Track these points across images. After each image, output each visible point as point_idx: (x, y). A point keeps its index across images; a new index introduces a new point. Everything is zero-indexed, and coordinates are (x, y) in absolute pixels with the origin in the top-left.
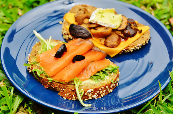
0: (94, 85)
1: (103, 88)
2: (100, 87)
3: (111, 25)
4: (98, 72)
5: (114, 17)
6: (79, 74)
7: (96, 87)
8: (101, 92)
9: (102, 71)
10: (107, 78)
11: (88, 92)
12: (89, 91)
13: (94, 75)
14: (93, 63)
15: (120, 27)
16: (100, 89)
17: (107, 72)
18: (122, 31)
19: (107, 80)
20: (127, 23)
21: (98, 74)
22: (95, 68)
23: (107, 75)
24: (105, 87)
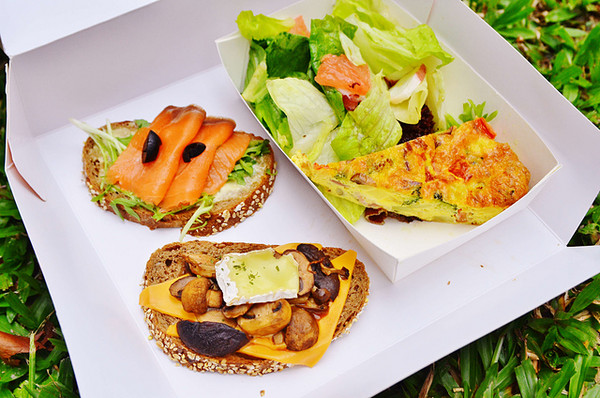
0: (242, 192)
1: (258, 192)
2: (254, 193)
3: (284, 293)
4: (238, 163)
5: (277, 268)
6: (206, 181)
7: (246, 196)
8: (258, 200)
9: (243, 159)
10: (258, 170)
11: (236, 210)
12: (238, 208)
13: (233, 172)
14: (221, 150)
15: (301, 288)
16: (255, 197)
17: (252, 156)
18: (310, 295)
19: (258, 173)
20: (310, 269)
21: (238, 167)
22: (229, 159)
23: (254, 163)
24: (261, 189)
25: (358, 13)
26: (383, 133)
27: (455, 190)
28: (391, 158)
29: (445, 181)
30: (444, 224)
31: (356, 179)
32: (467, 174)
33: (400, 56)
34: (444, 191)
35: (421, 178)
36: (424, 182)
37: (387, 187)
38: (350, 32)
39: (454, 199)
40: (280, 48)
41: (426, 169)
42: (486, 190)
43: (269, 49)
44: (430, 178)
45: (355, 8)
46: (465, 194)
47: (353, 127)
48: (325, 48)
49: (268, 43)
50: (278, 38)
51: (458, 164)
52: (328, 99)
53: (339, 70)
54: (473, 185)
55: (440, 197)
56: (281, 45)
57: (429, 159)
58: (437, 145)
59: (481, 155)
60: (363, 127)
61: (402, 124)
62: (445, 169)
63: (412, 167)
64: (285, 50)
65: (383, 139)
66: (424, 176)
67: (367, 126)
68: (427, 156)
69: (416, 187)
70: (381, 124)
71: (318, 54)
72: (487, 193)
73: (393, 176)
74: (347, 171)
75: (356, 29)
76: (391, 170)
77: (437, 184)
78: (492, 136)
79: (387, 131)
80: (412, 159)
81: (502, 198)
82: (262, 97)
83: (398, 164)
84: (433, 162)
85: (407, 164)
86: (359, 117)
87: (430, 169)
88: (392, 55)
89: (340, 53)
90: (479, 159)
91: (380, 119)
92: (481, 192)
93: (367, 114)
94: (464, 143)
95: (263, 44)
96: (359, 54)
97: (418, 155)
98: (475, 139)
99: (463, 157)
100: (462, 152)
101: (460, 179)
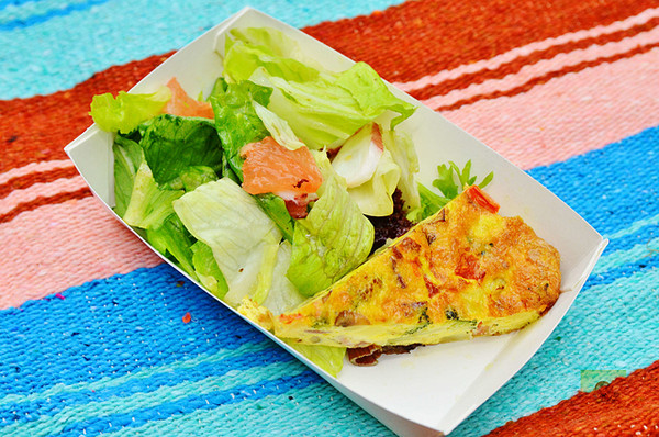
25: (263, 64)
26: (350, 238)
27: (470, 299)
28: (377, 276)
29: (453, 289)
30: (456, 343)
31: (342, 320)
32: (478, 272)
33: (342, 119)
34: (456, 305)
35: (421, 294)
36: (428, 299)
37: (384, 320)
38: (263, 96)
39: (472, 314)
40: (164, 139)
41: (425, 279)
42: (510, 289)
43: (146, 141)
44: (434, 290)
45: (255, 57)
46: (485, 302)
47: (308, 241)
48: (241, 132)
49: (142, 133)
50: (159, 124)
51: (464, 261)
52: (265, 209)
53: (272, 165)
54: (491, 285)
55: (454, 316)
56: (166, 136)
57: (425, 264)
58: (430, 240)
59: (489, 240)
60: (322, 238)
61: (372, 219)
62: (450, 272)
63: (409, 281)
64: (174, 142)
65: (352, 248)
66: (426, 290)
67: (328, 235)
68: (422, 260)
69: (420, 309)
70: (346, 227)
71: (235, 144)
72: (512, 294)
73: (387, 301)
74: (327, 313)
75: (270, 91)
76: (382, 294)
77: (445, 296)
78: (494, 209)
79: (356, 236)
80: (405, 269)
81: (534, 297)
82: (161, 222)
83: (389, 282)
84: (431, 266)
85: (400, 278)
86: (315, 225)
87: (431, 278)
88: (331, 119)
89: (264, 135)
90: (488, 247)
91: (344, 220)
92: (503, 293)
93: (325, 218)
94: (464, 230)
95: (135, 136)
96: (289, 130)
97: (411, 262)
98: (475, 219)
99: (467, 249)
100: (464, 242)
101: (472, 281)
